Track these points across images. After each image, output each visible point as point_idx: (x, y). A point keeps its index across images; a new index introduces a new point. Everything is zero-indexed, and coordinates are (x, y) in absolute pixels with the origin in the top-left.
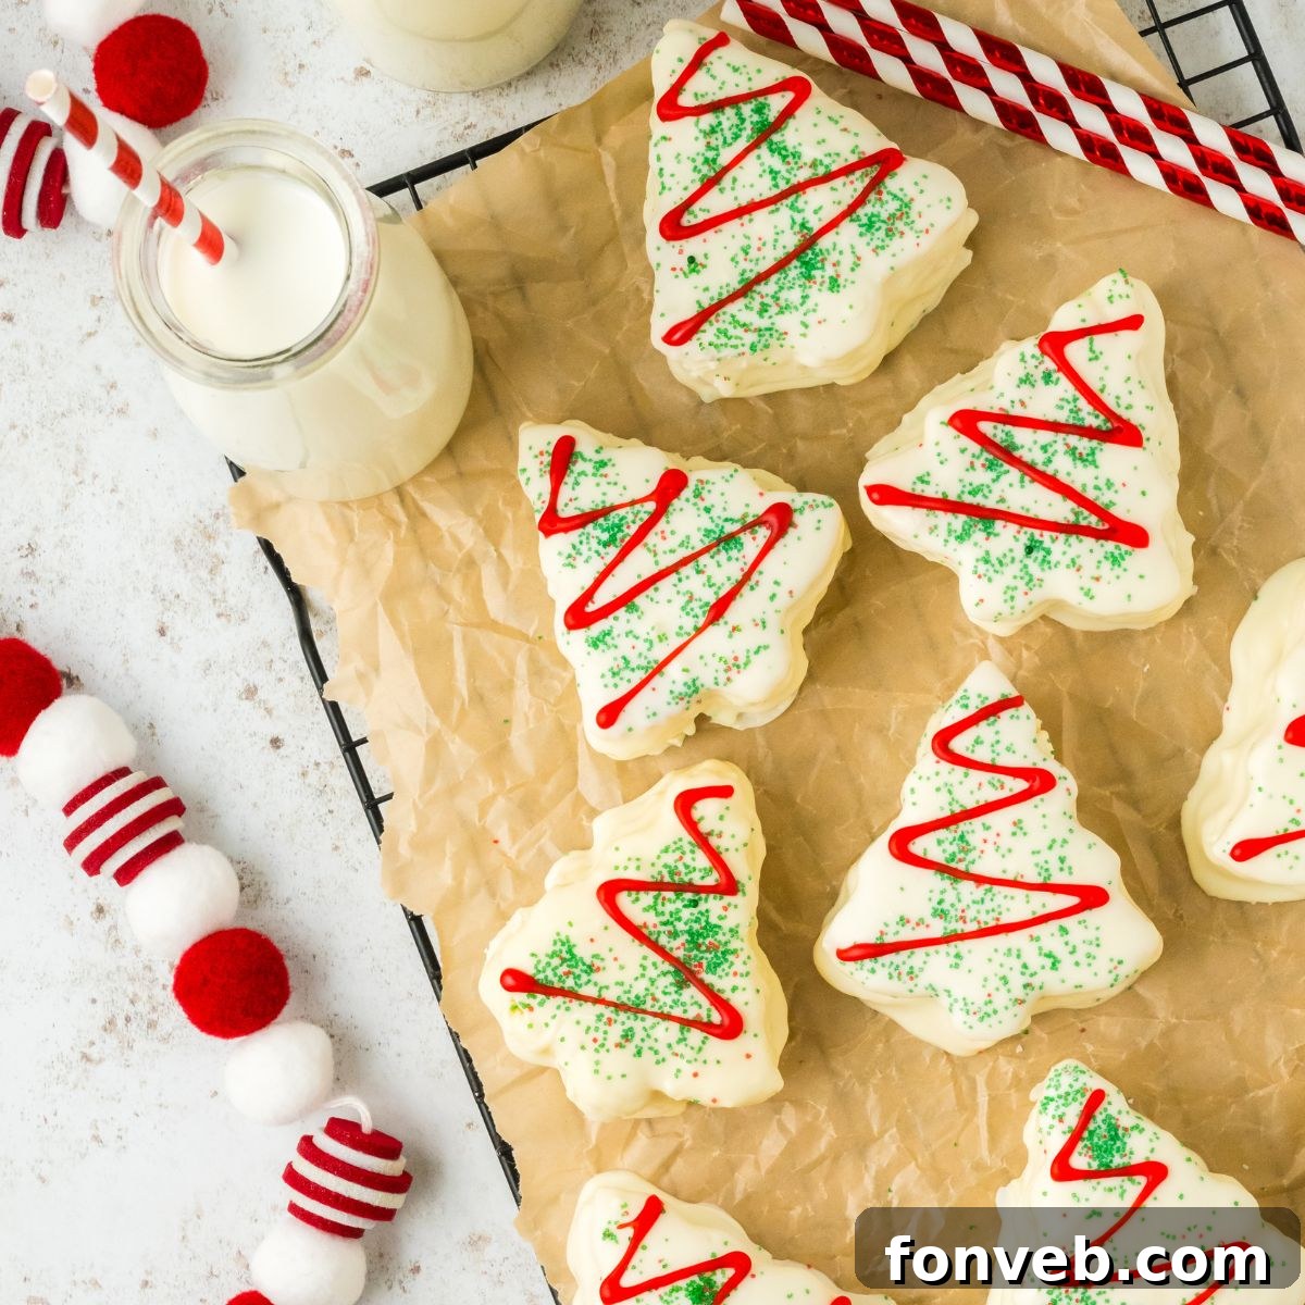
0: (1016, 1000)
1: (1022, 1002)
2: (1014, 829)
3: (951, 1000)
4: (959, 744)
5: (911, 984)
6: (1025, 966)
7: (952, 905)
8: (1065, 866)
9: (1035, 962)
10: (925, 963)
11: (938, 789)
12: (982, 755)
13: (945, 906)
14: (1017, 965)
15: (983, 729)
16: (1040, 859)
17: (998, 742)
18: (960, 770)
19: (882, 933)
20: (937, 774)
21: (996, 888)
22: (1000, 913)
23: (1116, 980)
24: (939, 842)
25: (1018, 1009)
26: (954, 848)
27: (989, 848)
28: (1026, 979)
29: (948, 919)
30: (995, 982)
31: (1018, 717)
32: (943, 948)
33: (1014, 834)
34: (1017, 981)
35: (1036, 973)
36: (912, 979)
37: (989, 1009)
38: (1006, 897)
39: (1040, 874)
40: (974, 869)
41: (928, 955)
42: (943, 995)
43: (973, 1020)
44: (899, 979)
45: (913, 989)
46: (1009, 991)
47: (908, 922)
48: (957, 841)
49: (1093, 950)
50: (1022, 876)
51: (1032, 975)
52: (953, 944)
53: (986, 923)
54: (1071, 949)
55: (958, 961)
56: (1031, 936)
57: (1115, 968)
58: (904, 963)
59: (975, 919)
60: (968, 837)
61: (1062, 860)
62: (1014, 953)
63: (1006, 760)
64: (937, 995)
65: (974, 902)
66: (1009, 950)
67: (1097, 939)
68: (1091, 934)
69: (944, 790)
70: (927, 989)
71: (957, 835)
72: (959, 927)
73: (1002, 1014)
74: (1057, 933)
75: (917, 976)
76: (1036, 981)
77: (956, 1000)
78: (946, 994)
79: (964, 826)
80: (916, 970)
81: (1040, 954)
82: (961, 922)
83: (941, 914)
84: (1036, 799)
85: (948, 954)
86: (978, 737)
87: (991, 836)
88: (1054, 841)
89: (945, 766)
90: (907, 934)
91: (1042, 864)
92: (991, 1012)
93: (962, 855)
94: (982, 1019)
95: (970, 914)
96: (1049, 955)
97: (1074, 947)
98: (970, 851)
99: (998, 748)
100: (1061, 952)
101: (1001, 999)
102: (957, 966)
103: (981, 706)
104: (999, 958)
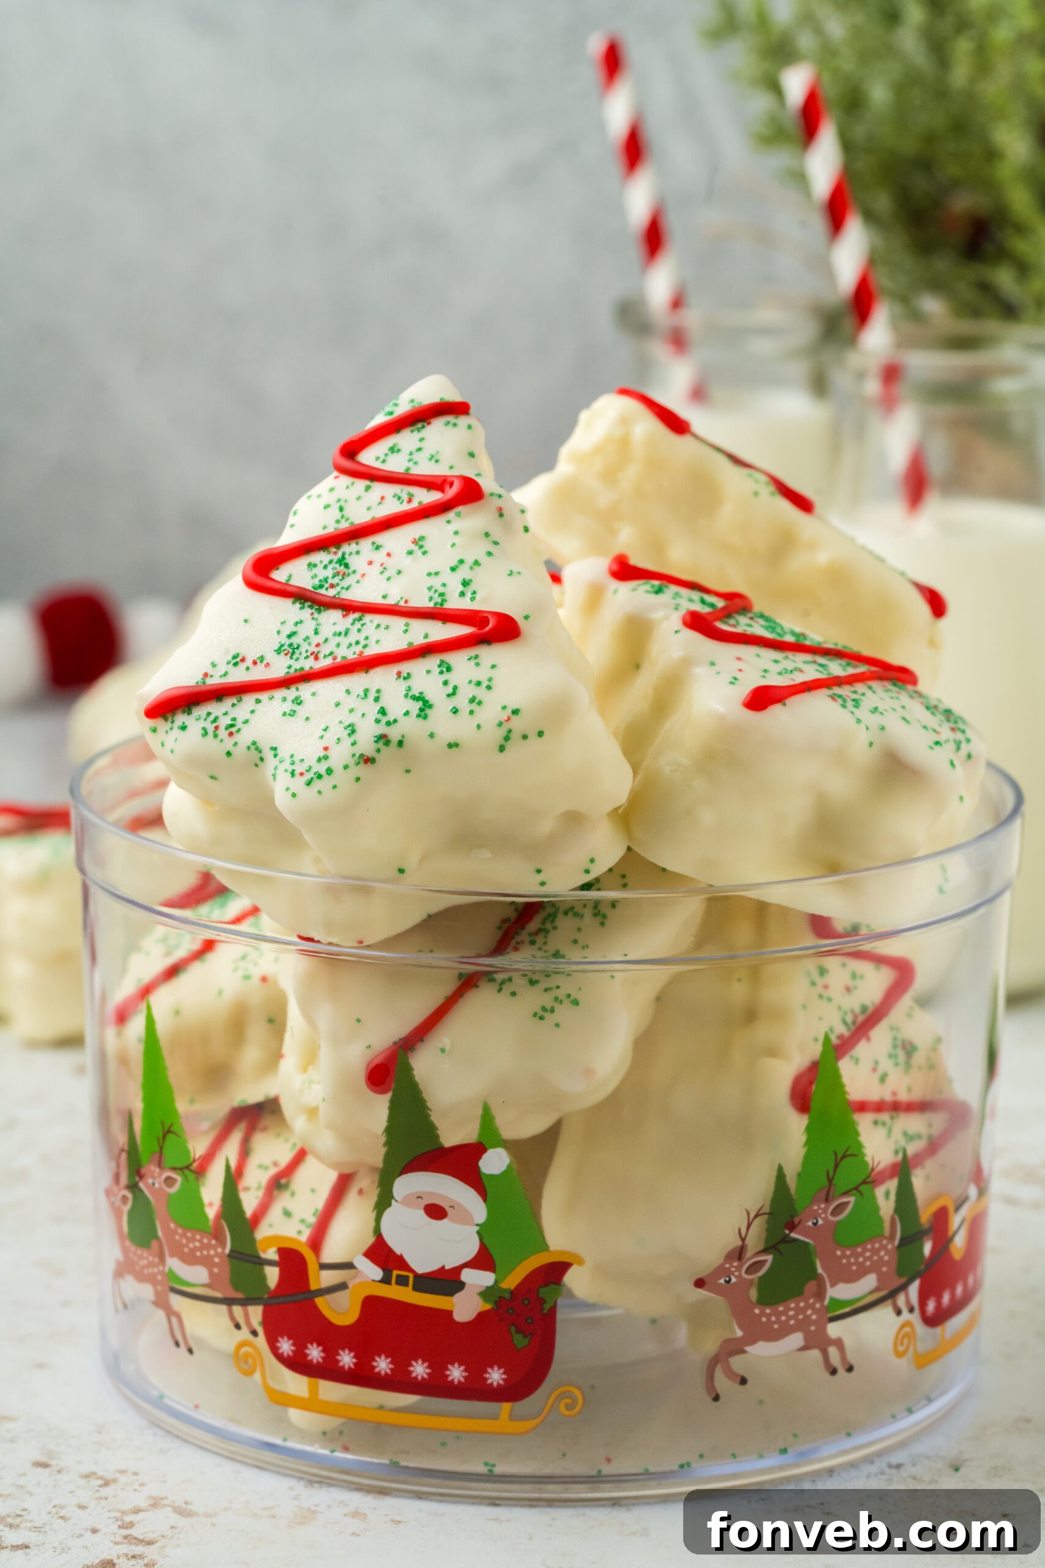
0: (362, 757)
5: (228, 743)
6: (383, 711)
19: (206, 675)
21: (368, 618)
22: (366, 646)
26: (329, 572)
31: (454, 425)
32: (279, 694)
33: (410, 553)
37: (322, 768)
38: (379, 627)
39: (430, 599)
42: (268, 755)
47: (243, 660)
48: (334, 565)
50: (406, 601)
51: (388, 724)
53: (344, 659)
55: (295, 707)
56: (399, 673)
57: (508, 719)
58: (226, 714)
59: (331, 654)
62: (372, 695)
64: (260, 755)
66: (366, 691)
71: (335, 558)
72: (308, 666)
78: (273, 754)
80: (239, 724)
81: (406, 696)
83: (291, 651)
90: (239, 676)
92: (323, 771)
93: (335, 581)
98: (349, 575)
101: (341, 754)
104: (351, 701)
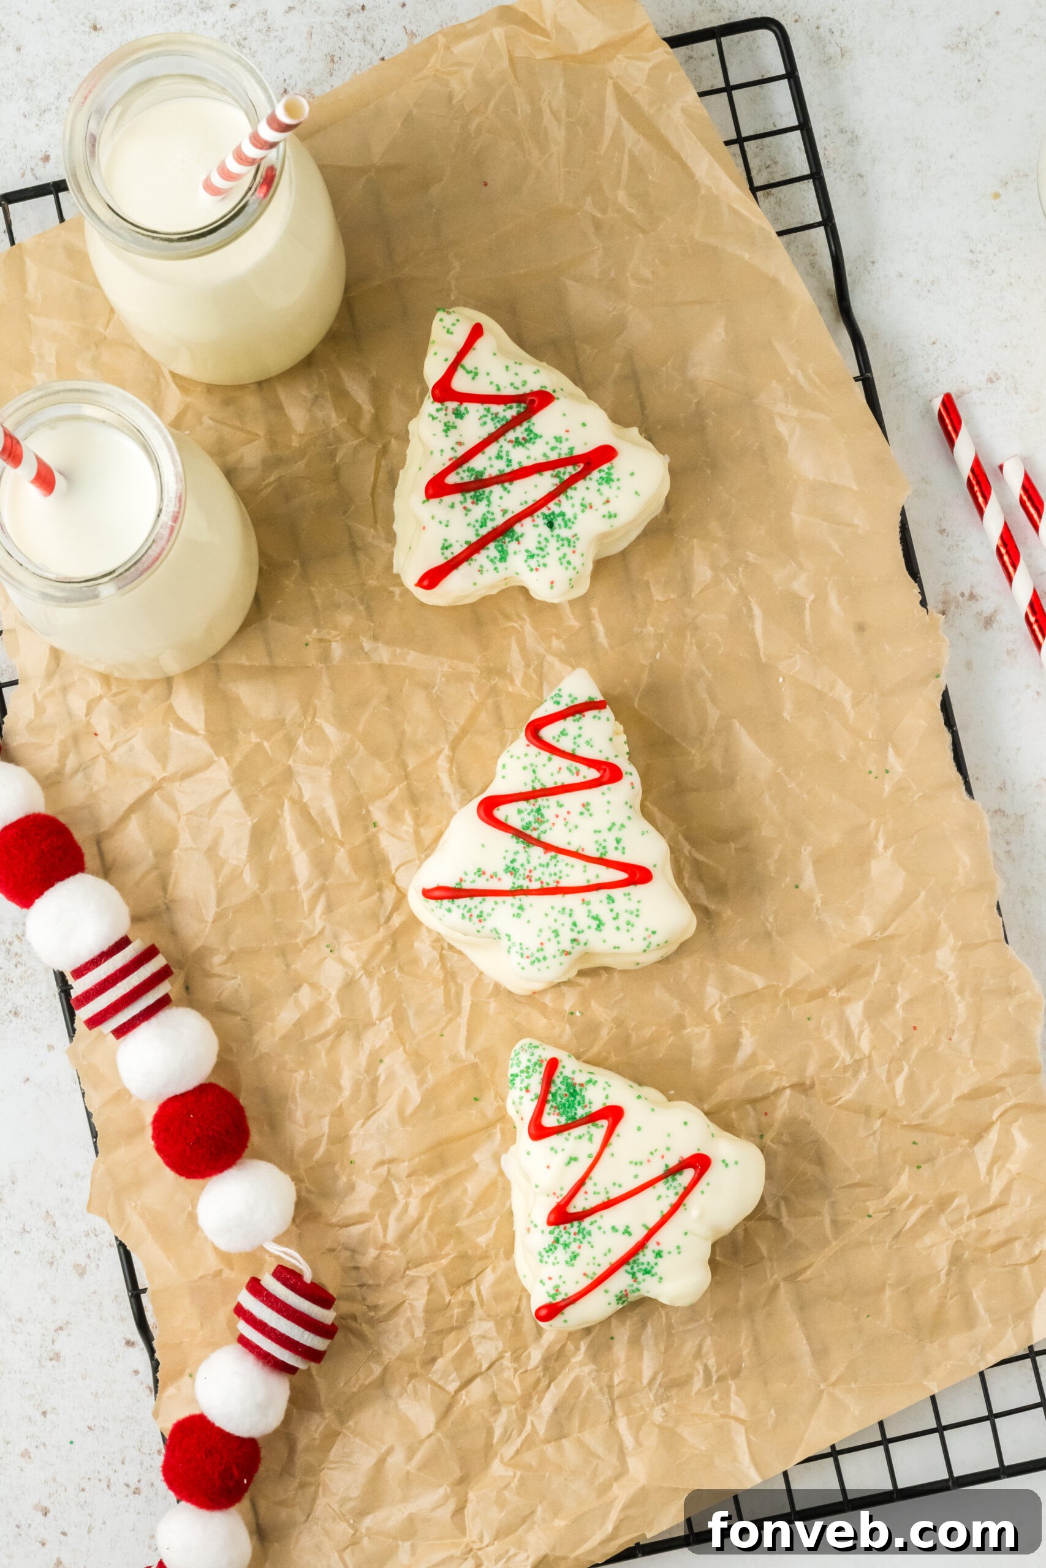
0: (564, 951)
1: (567, 953)
2: (583, 810)
3: (509, 944)
4: (548, 733)
5: (479, 926)
6: (575, 924)
7: (522, 865)
8: (620, 846)
9: (584, 921)
10: (493, 909)
11: (525, 768)
12: (565, 745)
13: (517, 865)
14: (568, 922)
15: (569, 724)
16: (600, 837)
17: (580, 736)
18: (545, 755)
19: (461, 880)
20: (526, 755)
21: (561, 857)
22: (560, 878)
23: (648, 947)
24: (520, 812)
25: (565, 959)
26: (531, 818)
27: (560, 822)
28: (574, 935)
29: (517, 876)
30: (547, 934)
31: (599, 718)
32: (509, 899)
33: (582, 814)
34: (566, 935)
35: (583, 931)
36: (480, 921)
37: (540, 955)
38: (567, 864)
39: (598, 850)
40: (545, 838)
41: (496, 903)
42: (505, 938)
43: (526, 962)
44: (470, 920)
45: (481, 930)
46: (558, 943)
47: (484, 873)
48: (534, 813)
49: (633, 919)
50: (583, 850)
51: (579, 932)
52: (518, 897)
53: (548, 884)
54: (615, 916)
55: (520, 912)
56: (583, 900)
57: (650, 936)
58: (476, 907)
59: (539, 879)
60: (544, 811)
61: (618, 841)
62: (568, 912)
63: (584, 752)
64: (499, 938)
65: (540, 865)
66: (564, 909)
67: (638, 910)
68: (632, 906)
69: (530, 770)
70: (491, 931)
71: (535, 808)
72: (525, 884)
73: (551, 961)
74: (605, 901)
75: (485, 920)
76: (582, 938)
77: (514, 944)
78: (507, 938)
79: (541, 801)
80: (485, 915)
81: (589, 916)
82: (527, 880)
83: (513, 871)
84: (605, 788)
85: (513, 905)
86: (564, 730)
87: (562, 812)
88: (614, 824)
89: (534, 750)
90: (481, 884)
91: (601, 841)
92: (541, 958)
93: (536, 825)
94: (533, 963)
95: (535, 875)
96: (596, 918)
97: (618, 914)
98: (544, 822)
99: (579, 741)
100: (606, 917)
101: (551, 949)
102: (519, 915)
103: (570, 704)
104: (554, 914)
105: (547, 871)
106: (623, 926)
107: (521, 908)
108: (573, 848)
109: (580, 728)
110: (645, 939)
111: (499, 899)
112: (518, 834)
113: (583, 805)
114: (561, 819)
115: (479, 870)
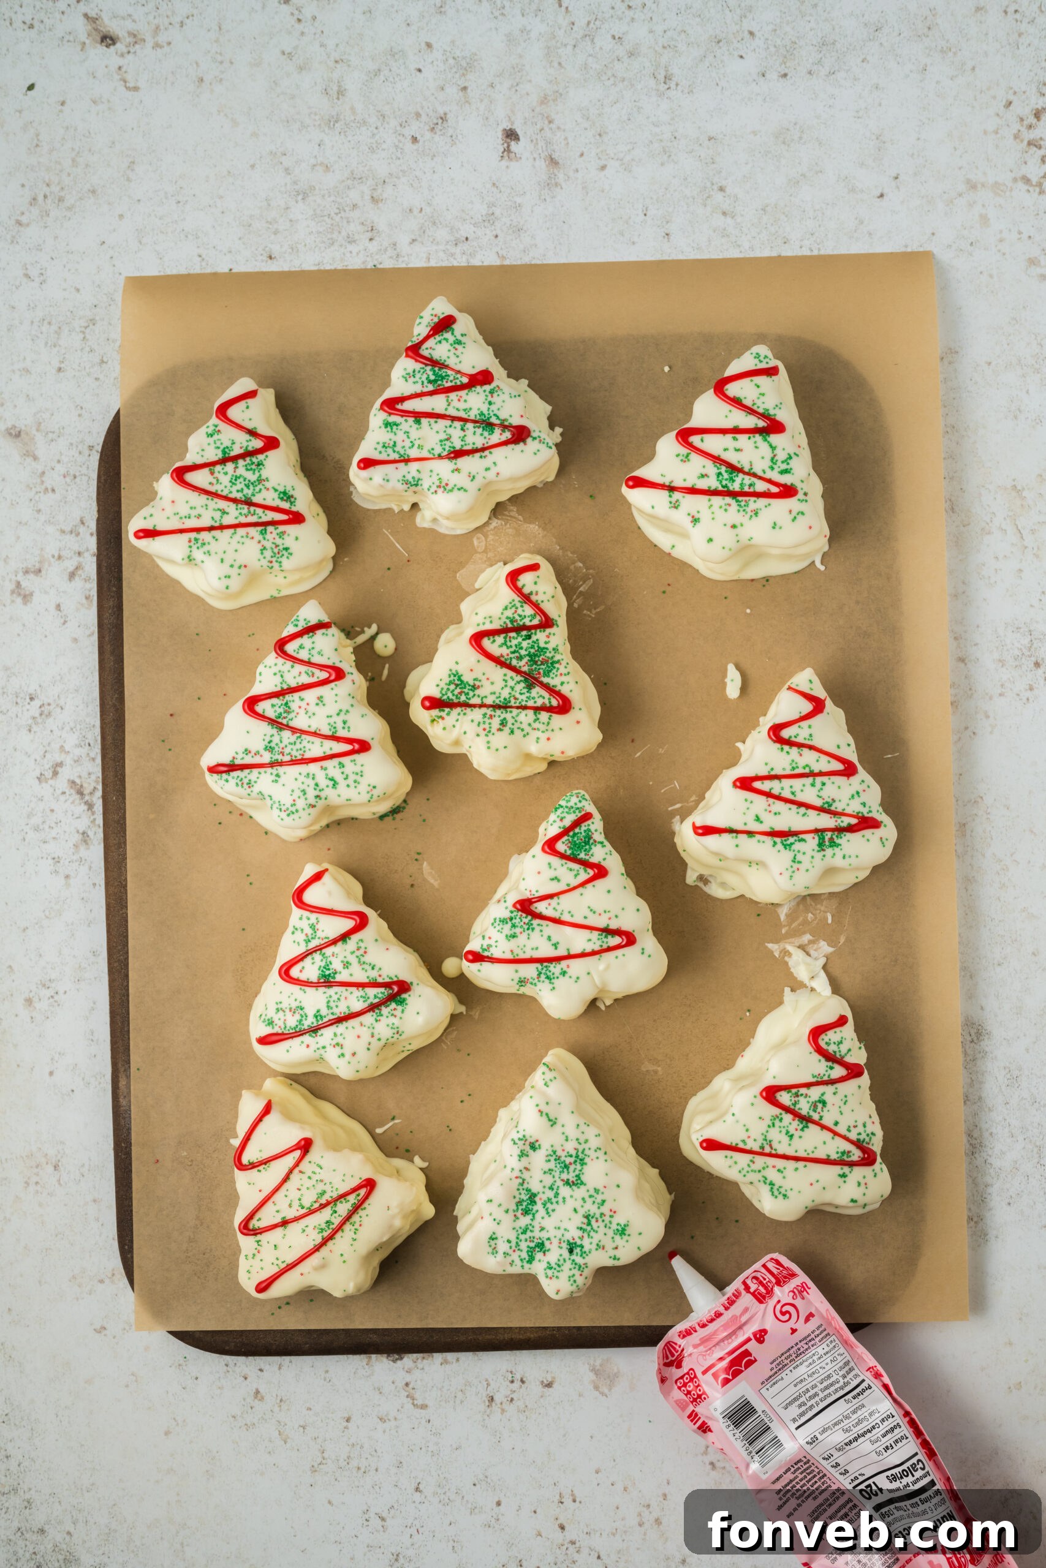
1: (313, 806)
2: (318, 701)
3: (272, 802)
4: (290, 648)
7: (277, 744)
8: (346, 726)
9: (323, 782)
11: (275, 674)
12: (303, 655)
13: (273, 745)
14: (312, 783)
15: (305, 640)
16: (331, 721)
17: (313, 648)
18: (289, 664)
20: (276, 665)
23: (370, 798)
24: (273, 706)
25: (312, 810)
27: (302, 711)
28: (317, 793)
30: (298, 793)
34: (311, 793)
40: (291, 724)
41: (260, 773)
43: (283, 815)
46: (306, 799)
49: (358, 778)
54: (345, 777)
60: (290, 704)
61: (345, 722)
63: (316, 659)
65: (290, 743)
68: (358, 769)
69: (279, 675)
73: (301, 813)
74: (338, 766)
75: (253, 786)
76: (323, 795)
77: (274, 802)
79: (288, 697)
84: (332, 685)
85: (271, 774)
88: (341, 711)
89: (281, 661)
91: (332, 723)
94: (288, 815)
95: (287, 751)
96: (332, 779)
97: (347, 776)
99: (314, 652)
100: (339, 778)
102: (276, 781)
103: (305, 626)
105: (295, 748)
106: (352, 785)
107: (278, 775)
108: (312, 730)
109: (313, 643)
110: (368, 792)
111: (262, 770)
112: (272, 722)
113: (318, 698)
114: (303, 709)
115: (246, 750)
